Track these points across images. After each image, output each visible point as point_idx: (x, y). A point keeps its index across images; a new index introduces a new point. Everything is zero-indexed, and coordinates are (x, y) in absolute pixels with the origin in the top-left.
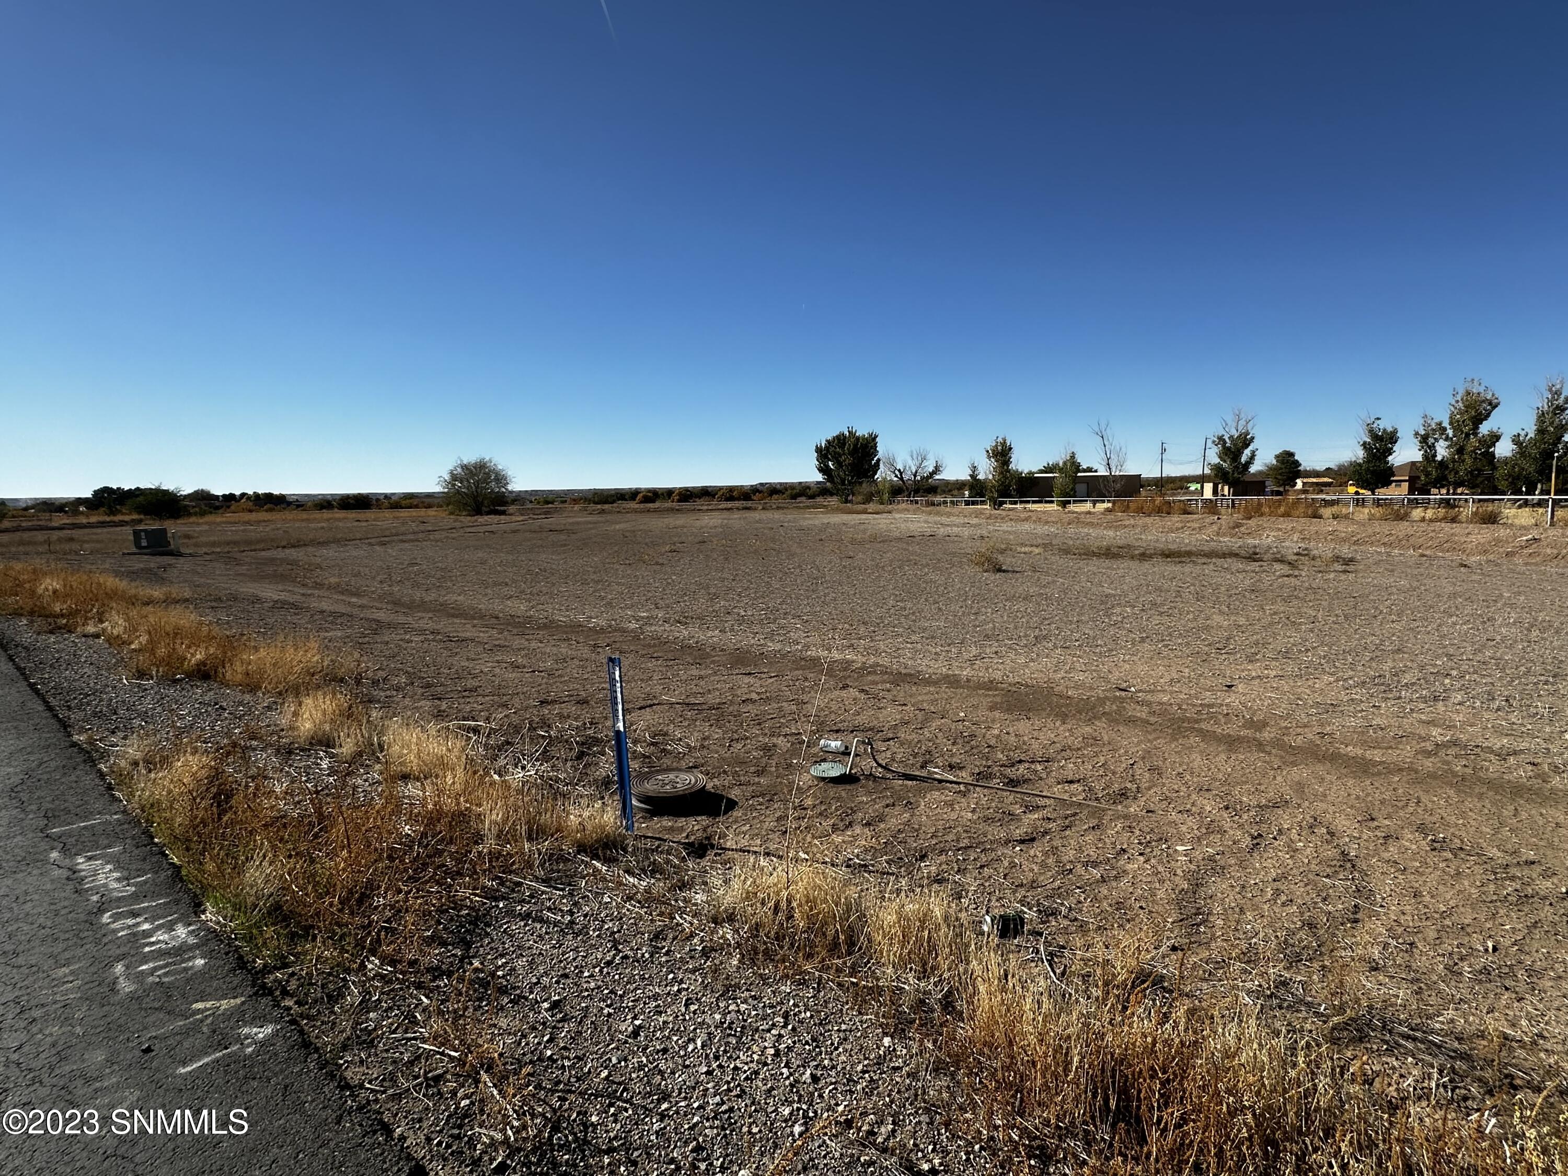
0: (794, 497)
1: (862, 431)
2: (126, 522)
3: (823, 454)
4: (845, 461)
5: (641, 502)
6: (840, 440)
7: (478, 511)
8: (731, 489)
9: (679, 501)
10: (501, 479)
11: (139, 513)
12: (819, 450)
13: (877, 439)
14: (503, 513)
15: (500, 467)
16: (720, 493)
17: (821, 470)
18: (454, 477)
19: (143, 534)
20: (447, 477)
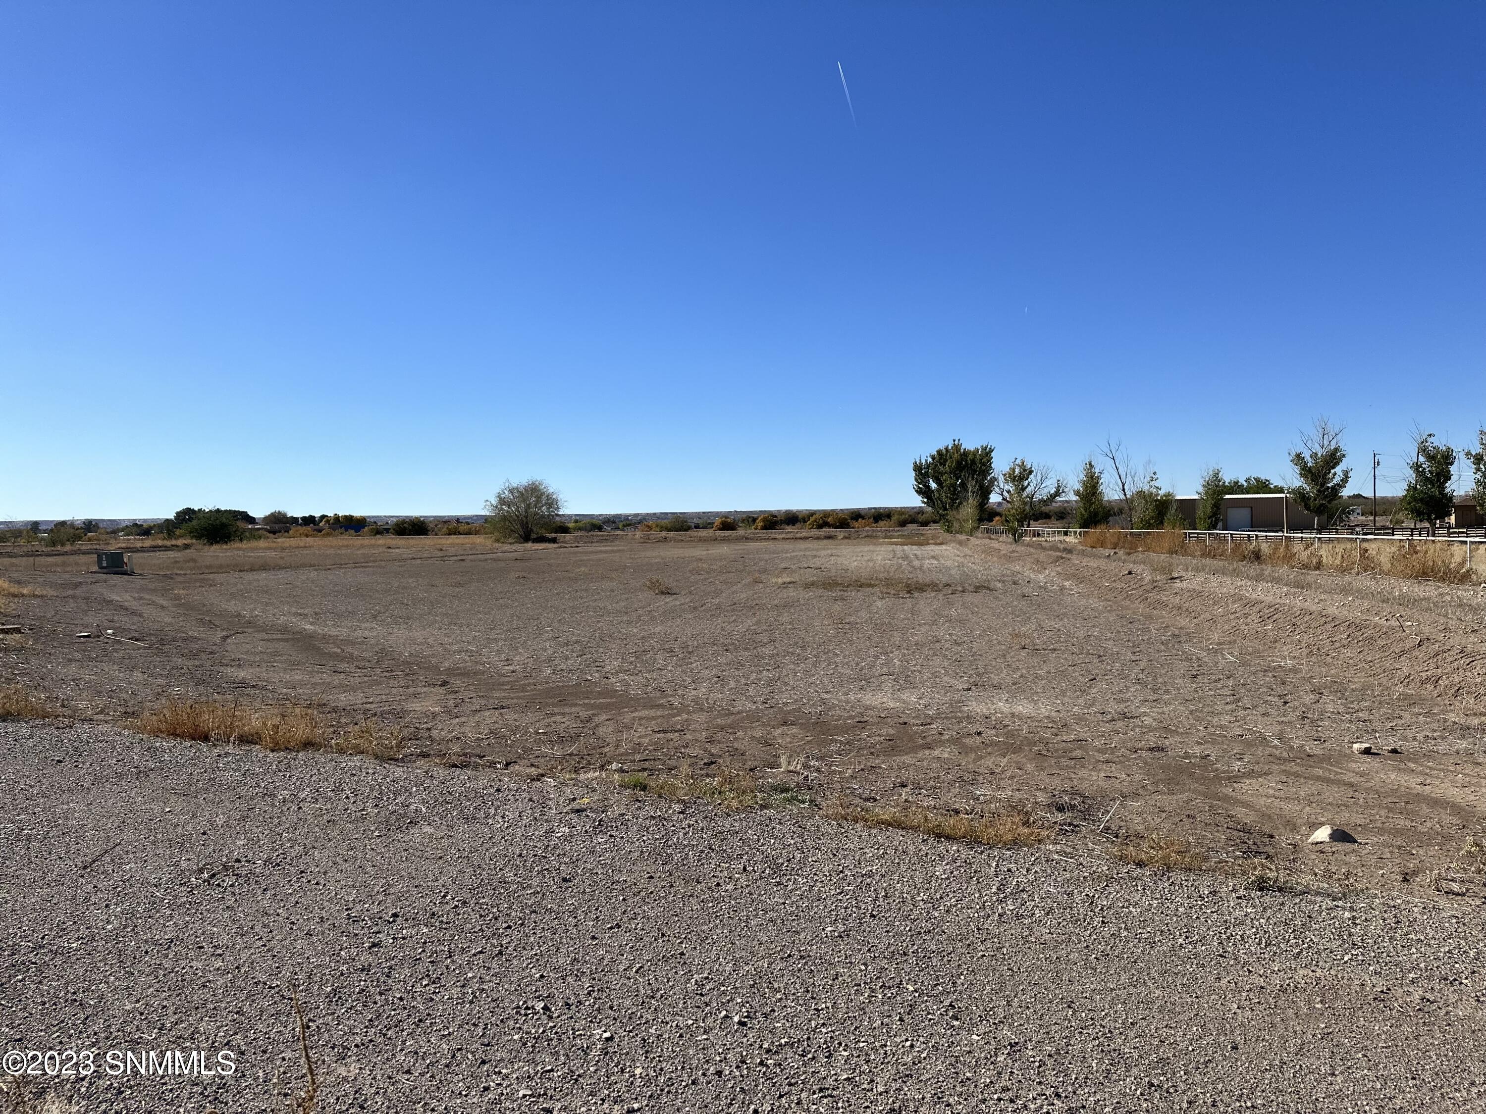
0: (903, 524)
1: (970, 444)
2: (177, 546)
3: (921, 472)
4: (945, 480)
5: (719, 529)
6: (941, 457)
7: (527, 537)
8: (826, 514)
10: (552, 502)
11: (192, 538)
12: (918, 468)
13: (993, 454)
14: (552, 540)
15: (551, 490)
17: (919, 492)
18: (502, 501)
19: (104, 556)
20: (494, 501)
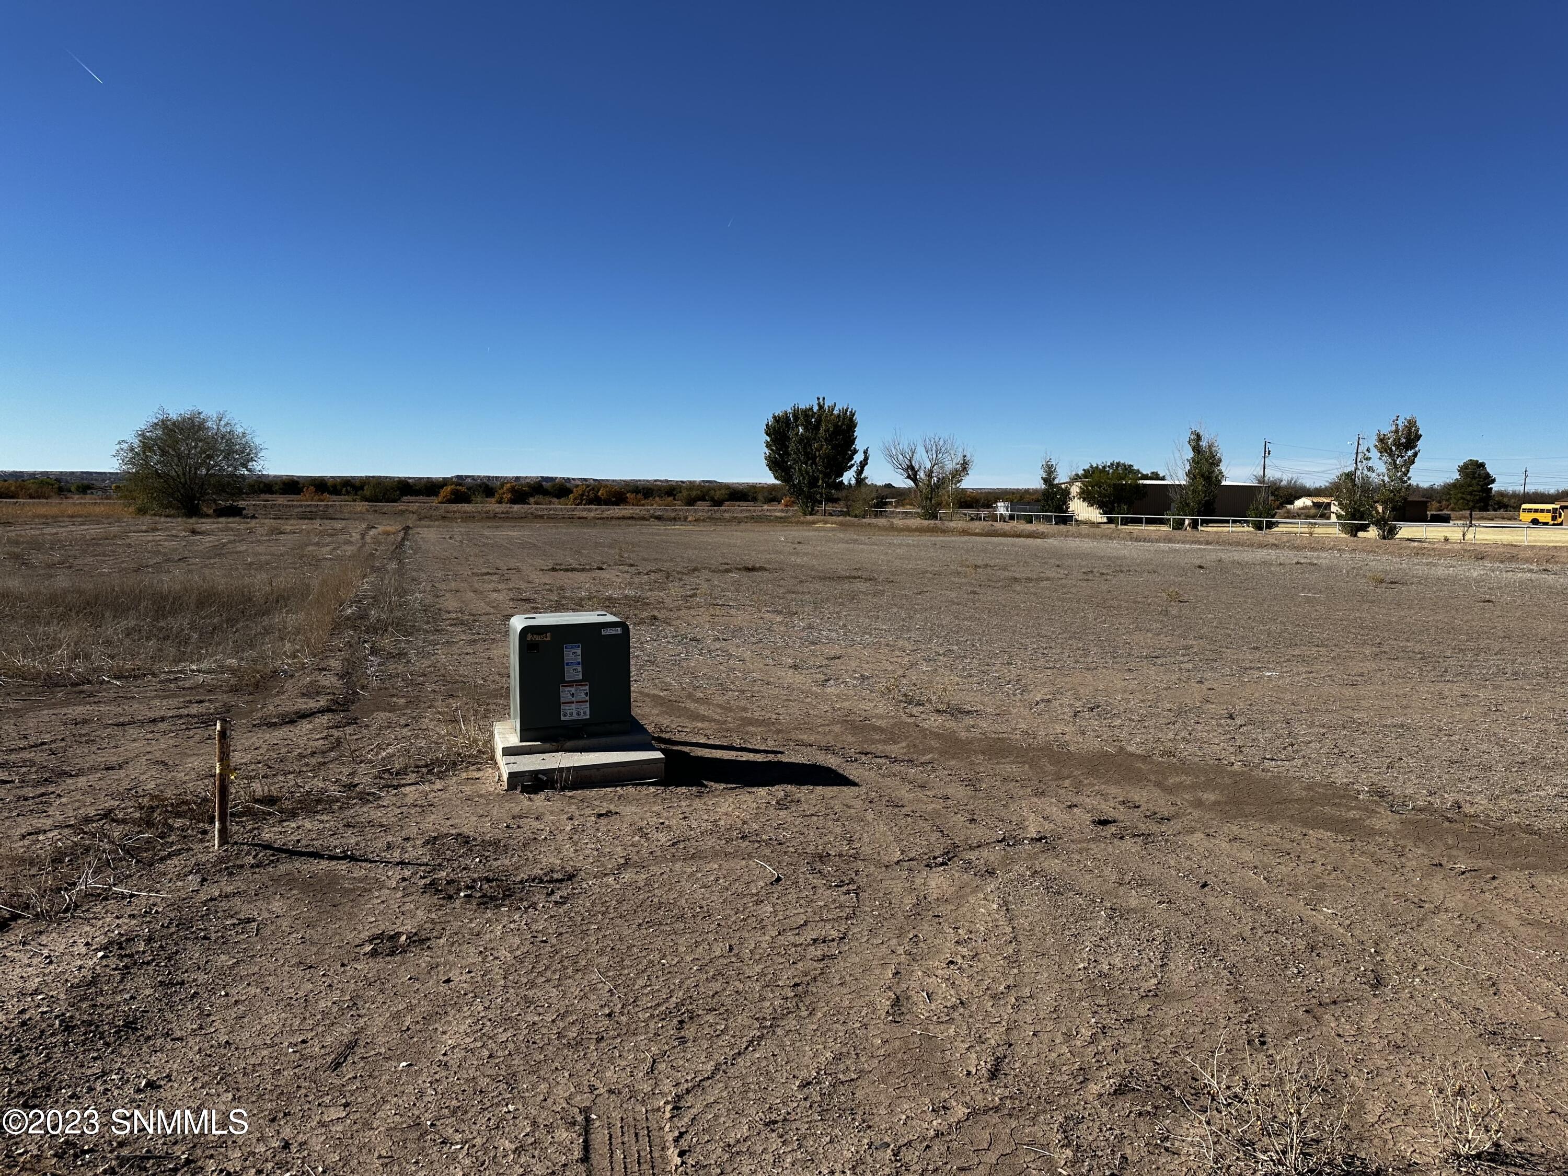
3: (778, 437)
5: (450, 501)
7: (193, 509)
9: (513, 501)
10: (246, 454)
14: (235, 512)
16: (577, 492)
17: (773, 465)
18: (146, 445)
19: (573, 654)
